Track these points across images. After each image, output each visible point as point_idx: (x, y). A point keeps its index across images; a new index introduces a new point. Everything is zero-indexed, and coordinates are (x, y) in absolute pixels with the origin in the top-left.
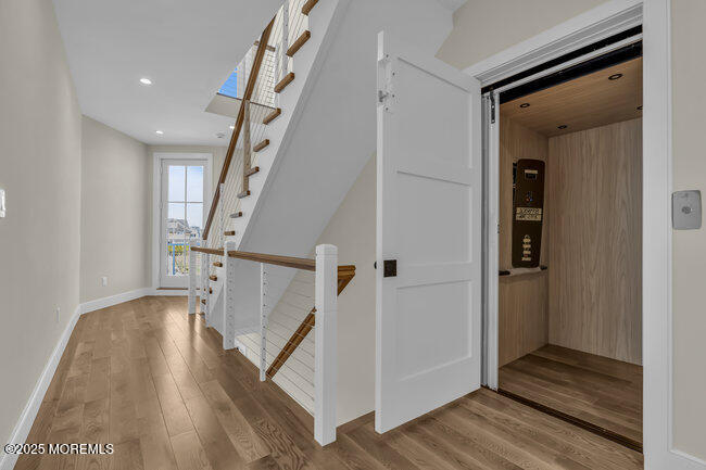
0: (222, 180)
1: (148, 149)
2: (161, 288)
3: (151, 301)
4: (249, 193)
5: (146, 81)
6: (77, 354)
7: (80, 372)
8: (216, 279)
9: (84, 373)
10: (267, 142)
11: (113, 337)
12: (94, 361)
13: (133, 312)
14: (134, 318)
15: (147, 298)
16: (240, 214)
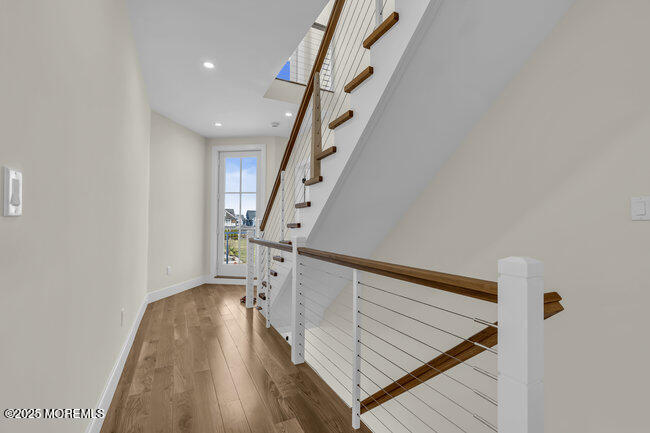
0: (283, 167)
1: (207, 141)
2: (218, 277)
3: (210, 290)
4: (321, 179)
5: (209, 65)
6: (141, 358)
7: (142, 389)
8: (276, 274)
9: (146, 390)
10: (351, 114)
11: (176, 336)
12: (156, 371)
13: (194, 303)
14: (195, 310)
15: (205, 286)
16: (309, 204)
